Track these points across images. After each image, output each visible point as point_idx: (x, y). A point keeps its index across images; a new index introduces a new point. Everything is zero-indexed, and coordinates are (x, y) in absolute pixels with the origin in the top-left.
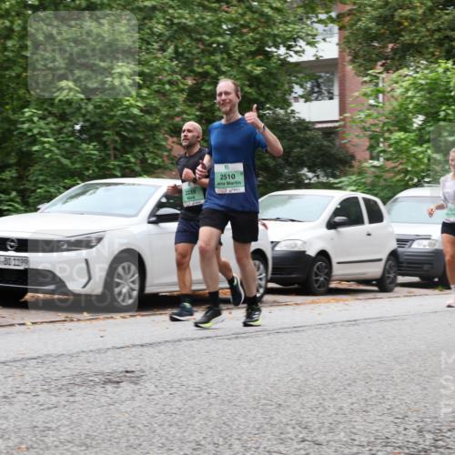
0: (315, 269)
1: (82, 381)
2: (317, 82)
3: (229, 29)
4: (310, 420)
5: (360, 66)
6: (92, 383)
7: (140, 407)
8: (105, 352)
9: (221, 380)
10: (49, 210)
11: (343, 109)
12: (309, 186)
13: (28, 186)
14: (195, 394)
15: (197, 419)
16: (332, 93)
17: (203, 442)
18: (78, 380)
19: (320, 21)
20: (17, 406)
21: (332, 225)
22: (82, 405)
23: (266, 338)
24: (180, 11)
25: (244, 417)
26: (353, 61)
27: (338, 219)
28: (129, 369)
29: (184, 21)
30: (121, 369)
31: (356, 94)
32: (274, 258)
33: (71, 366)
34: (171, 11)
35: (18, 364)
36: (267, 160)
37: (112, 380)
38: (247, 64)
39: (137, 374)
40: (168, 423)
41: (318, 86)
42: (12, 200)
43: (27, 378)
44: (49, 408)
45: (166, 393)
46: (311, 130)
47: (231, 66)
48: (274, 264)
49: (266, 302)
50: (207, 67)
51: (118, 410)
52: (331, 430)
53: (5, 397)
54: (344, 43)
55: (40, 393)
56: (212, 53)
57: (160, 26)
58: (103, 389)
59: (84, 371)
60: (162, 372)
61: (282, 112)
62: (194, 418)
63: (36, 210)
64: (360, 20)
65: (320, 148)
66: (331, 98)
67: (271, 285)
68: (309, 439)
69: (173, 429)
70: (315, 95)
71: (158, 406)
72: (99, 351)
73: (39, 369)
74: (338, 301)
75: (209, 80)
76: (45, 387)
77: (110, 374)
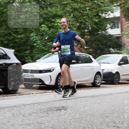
0: (115, 77)
1: (50, 109)
2: (114, 23)
3: (88, 9)
4: (116, 120)
5: (127, 18)
6: (53, 110)
7: (67, 117)
8: (57, 101)
9: (90, 109)
10: (39, 62)
11: (122, 31)
12: (112, 53)
13: (33, 55)
14: (83, 113)
15: (83, 120)
16: (118, 26)
17: (85, 127)
18: (49, 109)
19: (115, 6)
20: (33, 117)
21: (120, 64)
22: (51, 116)
23: (102, 97)
24: (74, 4)
25: (97, 120)
26: (124, 17)
27: (121, 63)
28: (63, 106)
29: (75, 7)
30: (61, 106)
31: (126, 27)
32: (103, 74)
33: (47, 105)
34: (72, 4)
35: (32, 105)
36: (100, 46)
37: (59, 109)
38: (94, 19)
39: (66, 107)
40: (75, 122)
41: (114, 24)
42: (29, 59)
43: (35, 109)
44: (42, 117)
45: (74, 113)
46: (112, 37)
47: (89, 20)
48: (103, 76)
49: (101, 87)
50: (82, 20)
51: (61, 118)
52: (122, 124)
53: (29, 114)
54: (122, 12)
55: (39, 113)
56: (84, 16)
57: (69, 9)
58: (56, 112)
59: (51, 107)
60: (73, 107)
61: (104, 32)
62: (82, 120)
63: (36, 62)
64: (126, 5)
65: (115, 42)
66: (118, 28)
67: (103, 82)
68: (116, 126)
69: (77, 123)
70: (114, 27)
71: (72, 117)
72: (55, 101)
73: (38, 106)
74: (122, 86)
75: (83, 24)
76: (40, 111)
77: (58, 108)
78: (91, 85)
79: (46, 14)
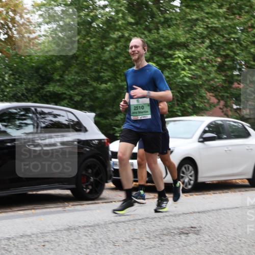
1: (167, 232)
3: (241, 30)
6: (173, 234)
7: (201, 248)
8: (179, 216)
14: (232, 241)
18: (165, 232)
20: (133, 247)
22: (169, 246)
24: (212, 20)
28: (193, 226)
29: (214, 25)
30: (188, 226)
33: (161, 224)
34: (207, 20)
35: (131, 223)
37: (184, 232)
38: (251, 49)
39: (198, 229)
43: (137, 231)
44: (151, 248)
45: (216, 240)
47: (242, 50)
50: (228, 51)
51: (189, 250)
53: (127, 241)
55: (145, 239)
56: (231, 44)
57: (201, 29)
58: (179, 238)
59: (169, 227)
60: (212, 228)
71: (211, 248)
72: (175, 215)
73: (143, 226)
75: (229, 59)
76: (148, 236)
77: (182, 229)
78: (247, 183)
79: (155, 41)
